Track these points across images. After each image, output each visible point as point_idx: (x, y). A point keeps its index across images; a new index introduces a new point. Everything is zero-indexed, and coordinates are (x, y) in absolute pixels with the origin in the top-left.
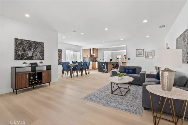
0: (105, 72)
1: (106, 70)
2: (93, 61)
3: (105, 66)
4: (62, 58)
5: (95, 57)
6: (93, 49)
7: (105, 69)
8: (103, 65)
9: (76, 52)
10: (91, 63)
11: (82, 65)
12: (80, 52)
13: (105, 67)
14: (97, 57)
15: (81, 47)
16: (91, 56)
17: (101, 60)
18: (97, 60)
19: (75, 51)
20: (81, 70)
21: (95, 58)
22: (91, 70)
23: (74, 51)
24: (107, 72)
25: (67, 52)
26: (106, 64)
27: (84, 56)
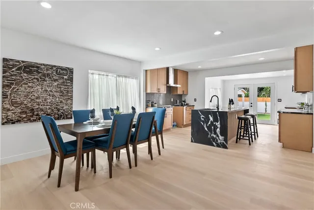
0: (218, 146)
1: (221, 137)
2: (174, 104)
3: (218, 124)
4: (71, 98)
5: (179, 92)
6: (176, 71)
7: (215, 133)
8: (211, 119)
9: (126, 77)
10: (170, 111)
11: (131, 126)
12: (136, 78)
13: (216, 127)
14: (185, 93)
15: (140, 63)
16: (170, 89)
17: (195, 100)
18: (185, 102)
19: (122, 76)
20: (133, 140)
21: (180, 96)
22: (168, 130)
23: (119, 76)
24: (225, 147)
25: (95, 78)
26: (222, 116)
27: (149, 91)
